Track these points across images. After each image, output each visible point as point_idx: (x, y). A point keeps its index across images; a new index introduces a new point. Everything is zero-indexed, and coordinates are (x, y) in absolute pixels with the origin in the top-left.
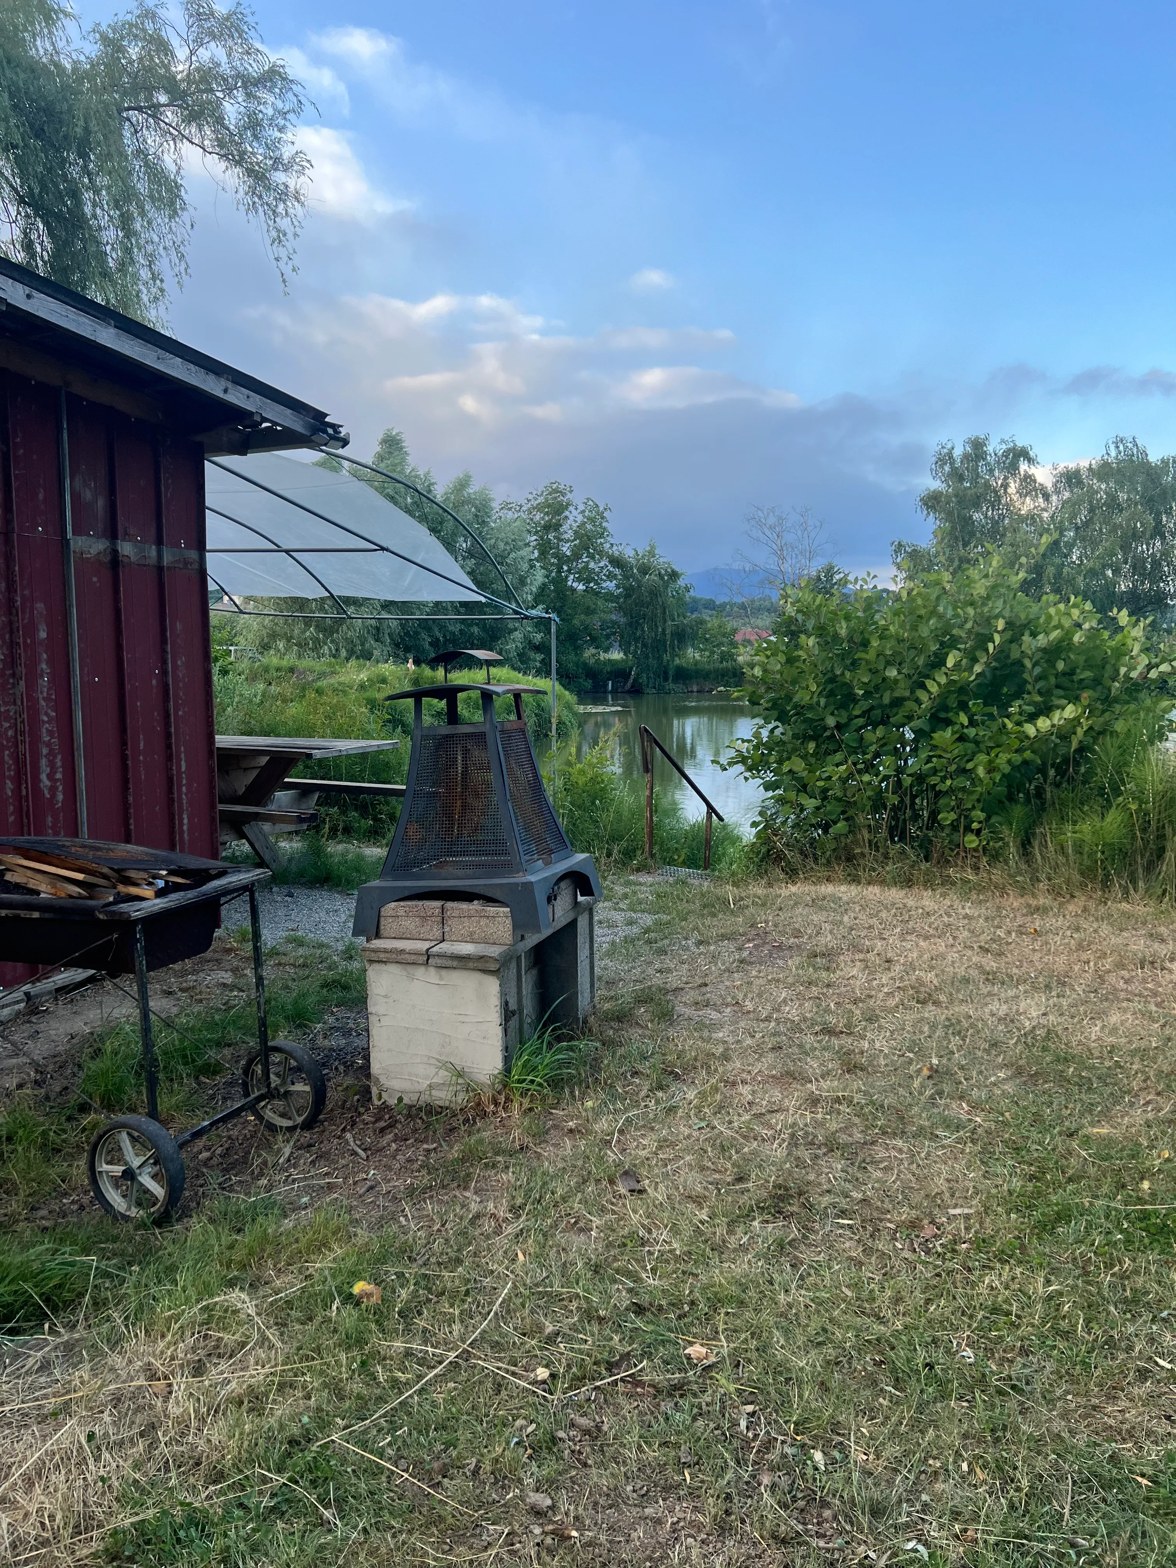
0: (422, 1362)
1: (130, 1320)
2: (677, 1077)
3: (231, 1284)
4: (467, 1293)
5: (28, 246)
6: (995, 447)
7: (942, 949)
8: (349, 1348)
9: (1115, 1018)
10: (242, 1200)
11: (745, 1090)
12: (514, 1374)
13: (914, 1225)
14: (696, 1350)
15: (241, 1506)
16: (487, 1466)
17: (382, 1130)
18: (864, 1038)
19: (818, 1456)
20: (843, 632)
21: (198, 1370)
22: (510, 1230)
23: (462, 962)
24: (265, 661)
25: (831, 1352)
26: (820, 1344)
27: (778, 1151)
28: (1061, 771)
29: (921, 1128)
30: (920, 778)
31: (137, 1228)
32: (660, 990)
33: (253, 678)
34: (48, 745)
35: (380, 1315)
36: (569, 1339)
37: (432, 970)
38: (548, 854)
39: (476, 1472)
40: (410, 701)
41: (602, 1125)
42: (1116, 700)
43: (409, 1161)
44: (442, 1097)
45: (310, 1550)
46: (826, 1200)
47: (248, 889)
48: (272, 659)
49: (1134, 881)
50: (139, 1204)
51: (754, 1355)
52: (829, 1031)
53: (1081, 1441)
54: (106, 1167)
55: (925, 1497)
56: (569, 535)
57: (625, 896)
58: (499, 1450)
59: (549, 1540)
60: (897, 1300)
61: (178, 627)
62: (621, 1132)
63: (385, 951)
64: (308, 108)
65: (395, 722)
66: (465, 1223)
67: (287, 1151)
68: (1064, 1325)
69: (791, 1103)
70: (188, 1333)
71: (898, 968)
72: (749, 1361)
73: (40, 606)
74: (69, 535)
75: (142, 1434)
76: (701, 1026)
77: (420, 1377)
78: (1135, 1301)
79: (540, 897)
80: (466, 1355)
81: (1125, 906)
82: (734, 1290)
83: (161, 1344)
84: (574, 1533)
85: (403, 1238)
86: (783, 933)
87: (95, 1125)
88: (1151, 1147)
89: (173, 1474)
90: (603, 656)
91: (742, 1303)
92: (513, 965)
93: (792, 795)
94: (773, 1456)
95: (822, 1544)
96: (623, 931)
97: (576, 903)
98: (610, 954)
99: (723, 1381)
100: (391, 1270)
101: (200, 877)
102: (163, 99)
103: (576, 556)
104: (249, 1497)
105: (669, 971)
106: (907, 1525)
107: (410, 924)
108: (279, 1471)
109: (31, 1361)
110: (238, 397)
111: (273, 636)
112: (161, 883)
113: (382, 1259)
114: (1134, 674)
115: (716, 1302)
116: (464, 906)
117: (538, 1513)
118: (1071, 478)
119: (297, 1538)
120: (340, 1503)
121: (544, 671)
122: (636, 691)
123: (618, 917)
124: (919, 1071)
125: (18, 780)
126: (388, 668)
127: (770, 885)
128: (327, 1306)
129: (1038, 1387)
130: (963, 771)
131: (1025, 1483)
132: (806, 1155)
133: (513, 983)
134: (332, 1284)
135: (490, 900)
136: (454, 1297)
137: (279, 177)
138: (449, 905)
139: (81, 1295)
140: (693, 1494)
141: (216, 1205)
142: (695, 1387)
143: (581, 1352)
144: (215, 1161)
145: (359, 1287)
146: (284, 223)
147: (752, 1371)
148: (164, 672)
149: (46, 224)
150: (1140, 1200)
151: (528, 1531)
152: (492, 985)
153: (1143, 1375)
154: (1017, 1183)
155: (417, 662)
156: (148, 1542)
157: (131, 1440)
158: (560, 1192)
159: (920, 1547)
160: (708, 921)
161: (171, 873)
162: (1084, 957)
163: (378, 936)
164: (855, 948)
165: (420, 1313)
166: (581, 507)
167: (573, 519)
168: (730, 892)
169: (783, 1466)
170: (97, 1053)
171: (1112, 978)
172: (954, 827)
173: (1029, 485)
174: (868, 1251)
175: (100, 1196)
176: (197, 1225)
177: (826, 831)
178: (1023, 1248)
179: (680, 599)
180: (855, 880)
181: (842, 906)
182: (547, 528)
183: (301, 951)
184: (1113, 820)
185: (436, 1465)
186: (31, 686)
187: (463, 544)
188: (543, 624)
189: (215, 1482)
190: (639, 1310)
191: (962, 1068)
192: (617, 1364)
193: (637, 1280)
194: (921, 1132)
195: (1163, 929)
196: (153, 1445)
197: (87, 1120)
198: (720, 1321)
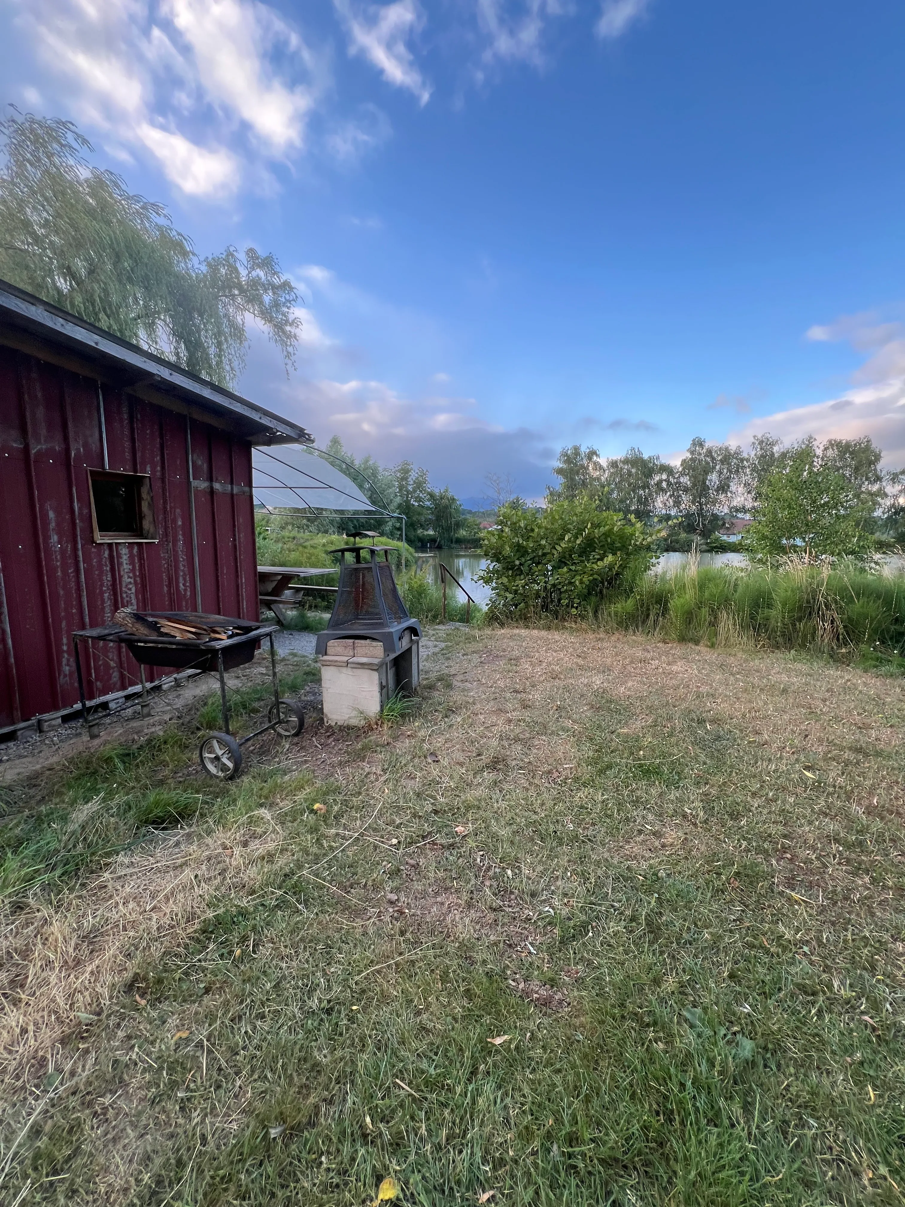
0: (344, 838)
1: (217, 822)
2: (453, 712)
3: (261, 805)
4: (363, 807)
5: (177, 354)
6: (584, 450)
7: (562, 656)
8: (312, 833)
9: (630, 684)
10: (269, 768)
11: (481, 717)
12: (382, 842)
13: (550, 772)
14: (460, 829)
15: (263, 905)
16: (370, 883)
17: (329, 736)
18: (530, 694)
19: (509, 872)
20: (522, 525)
21: (245, 844)
22: (382, 779)
23: (362, 665)
24: (283, 533)
25: (514, 827)
26: (511, 824)
27: (494, 743)
28: (609, 583)
29: (553, 731)
30: (554, 585)
31: (221, 781)
32: (447, 675)
33: (277, 541)
34: (183, 571)
35: (325, 819)
36: (406, 826)
37: (349, 669)
38: (399, 619)
39: (365, 885)
40: (340, 553)
41: (422, 733)
42: (631, 554)
43: (340, 749)
44: (354, 722)
45: (292, 924)
46: (514, 763)
47: (269, 635)
48: (286, 533)
49: (637, 627)
50: (222, 770)
51: (483, 830)
52: (516, 691)
53: (615, 861)
54: (207, 755)
55: (553, 888)
56: (412, 482)
57: (433, 635)
58: (375, 875)
59: (396, 914)
60: (543, 804)
61: (241, 520)
62: (430, 736)
63: (329, 661)
64: (299, 300)
65: (336, 561)
66: (363, 777)
67: (287, 746)
68: (609, 812)
69: (500, 722)
70: (242, 828)
71: (544, 664)
72: (481, 833)
73: (178, 511)
74: (191, 480)
75: (219, 874)
76: (464, 690)
77: (342, 844)
78: (637, 801)
79: (396, 638)
80: (362, 834)
81: (634, 637)
82: (476, 803)
83: (229, 834)
84: (407, 911)
85: (336, 784)
86: (498, 650)
87: (204, 736)
88: (644, 737)
89: (232, 891)
90: (426, 533)
91: (479, 808)
92: (384, 666)
93: (502, 593)
94: (491, 873)
95: (510, 910)
96: (432, 650)
97: (411, 640)
98: (426, 660)
99: (470, 842)
100: (330, 799)
101: (247, 630)
102: (236, 292)
103: (415, 491)
104: (266, 901)
105: (451, 667)
106: (545, 900)
107: (339, 649)
108: (280, 888)
109: (172, 842)
110: (266, 421)
111: (287, 524)
112: (230, 633)
113: (326, 793)
114: (638, 543)
115: (468, 808)
116: (363, 642)
117: (391, 902)
118: (614, 464)
119: (287, 918)
120: (306, 902)
121: (400, 539)
122: (440, 547)
123: (430, 644)
124: (552, 707)
125: (169, 586)
126: (335, 537)
127: (493, 630)
128: (302, 815)
129: (598, 839)
130: (570, 583)
131: (593, 880)
132: (506, 744)
133: (384, 674)
134: (305, 805)
135: (374, 639)
136: (358, 809)
137: (288, 328)
138: (357, 641)
139: (195, 812)
140: (457, 891)
141: (254, 771)
142: (459, 845)
143: (411, 831)
144: (256, 751)
145: (316, 806)
146: (290, 349)
147: (481, 837)
148: (235, 540)
149: (185, 345)
150: (639, 759)
151: (387, 910)
152: (375, 675)
153: (640, 832)
154: (591, 754)
155: (348, 535)
156: (220, 924)
157: (215, 877)
158: (403, 762)
159: (551, 910)
160: (467, 645)
161: (235, 628)
162: (618, 659)
163: (326, 654)
164: (528, 656)
165: (343, 816)
166: (417, 471)
167: (413, 476)
168: (477, 633)
169: (495, 877)
170: (205, 704)
171: (629, 667)
172: (567, 606)
173: (598, 467)
174: (531, 784)
175: (205, 767)
176: (246, 780)
177: (516, 608)
178: (593, 781)
179: (457, 510)
180: (527, 627)
181: (523, 639)
182: (403, 479)
183: (295, 659)
184: (630, 602)
185: (348, 883)
186: (175, 545)
187: (367, 486)
188: (399, 519)
189: (251, 895)
190: (436, 812)
191: (569, 706)
192: (426, 836)
193: (436, 799)
194: (553, 733)
195: (648, 647)
196: (224, 879)
197: (200, 734)
198: (470, 816)
